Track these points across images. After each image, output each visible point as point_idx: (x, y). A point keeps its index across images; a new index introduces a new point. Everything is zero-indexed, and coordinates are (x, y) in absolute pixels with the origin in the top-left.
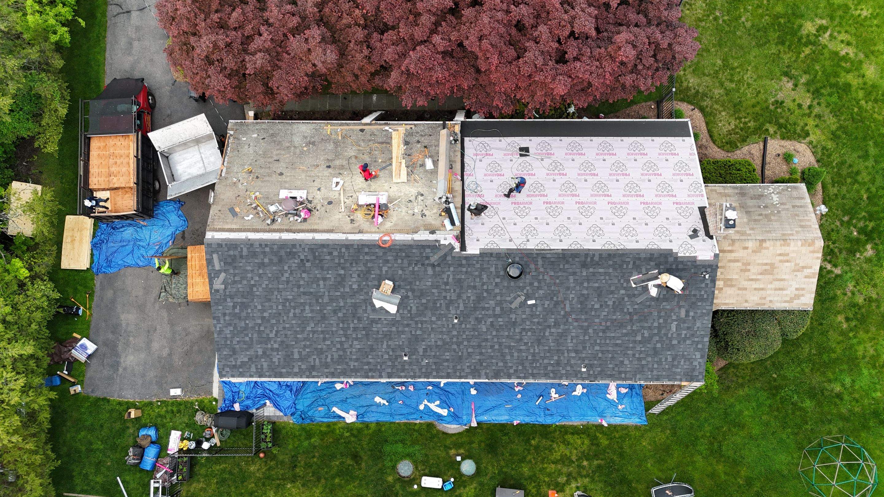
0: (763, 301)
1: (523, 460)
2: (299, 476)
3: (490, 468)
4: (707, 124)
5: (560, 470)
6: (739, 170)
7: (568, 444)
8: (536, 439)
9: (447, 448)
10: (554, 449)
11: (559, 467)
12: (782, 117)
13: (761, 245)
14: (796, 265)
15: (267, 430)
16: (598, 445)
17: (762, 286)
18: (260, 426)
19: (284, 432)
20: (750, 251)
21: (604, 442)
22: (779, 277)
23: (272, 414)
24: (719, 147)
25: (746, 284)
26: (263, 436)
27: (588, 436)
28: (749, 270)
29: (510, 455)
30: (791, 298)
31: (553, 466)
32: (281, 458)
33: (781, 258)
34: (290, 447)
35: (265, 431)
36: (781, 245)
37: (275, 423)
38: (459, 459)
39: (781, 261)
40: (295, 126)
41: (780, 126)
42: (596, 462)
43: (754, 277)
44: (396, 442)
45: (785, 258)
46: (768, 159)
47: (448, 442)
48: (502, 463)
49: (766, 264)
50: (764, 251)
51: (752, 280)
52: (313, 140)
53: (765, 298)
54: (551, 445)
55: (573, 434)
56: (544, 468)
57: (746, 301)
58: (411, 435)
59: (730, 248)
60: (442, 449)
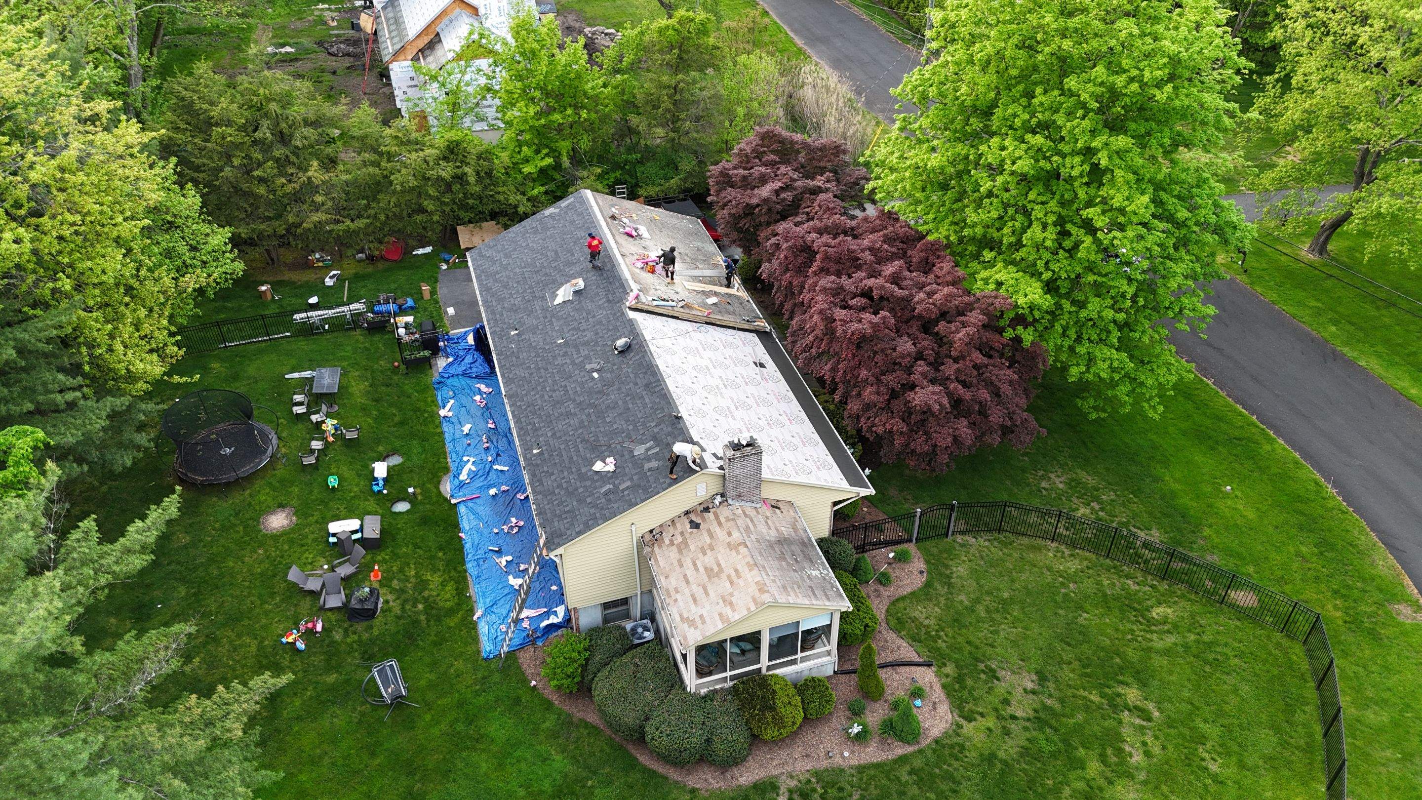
4: (913, 594)
5: (408, 581)
7: (444, 586)
8: (444, 556)
10: (435, 572)
11: (412, 580)
12: (975, 682)
14: (731, 595)
16: (447, 615)
17: (691, 579)
19: (422, 372)
20: (728, 540)
21: (452, 622)
22: (709, 587)
24: (887, 611)
25: (688, 563)
27: (457, 604)
29: (421, 536)
30: (688, 618)
31: (413, 574)
33: (733, 574)
34: (407, 382)
36: (748, 563)
37: (433, 364)
39: (729, 576)
43: (699, 564)
44: (423, 448)
45: (734, 578)
46: (902, 669)
49: (719, 565)
50: (734, 553)
51: (695, 565)
53: (677, 592)
54: (439, 570)
55: (457, 589)
57: (667, 577)
58: (433, 457)
59: (723, 520)
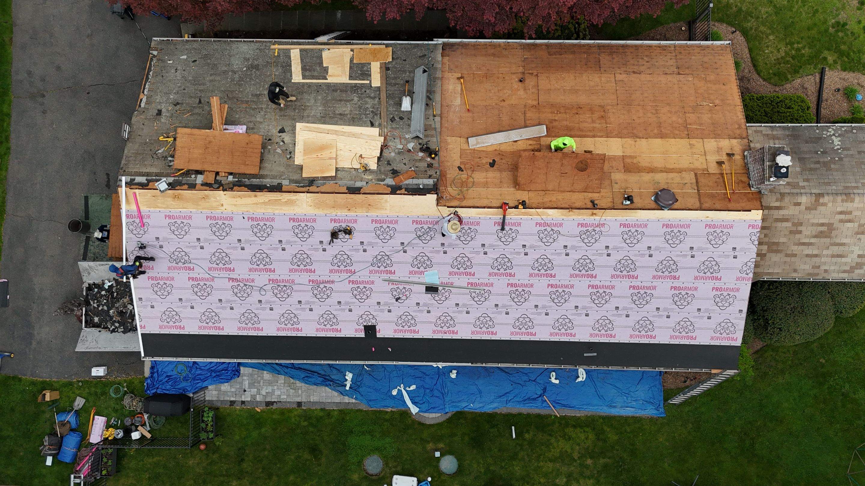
0: (816, 271)
1: (515, 457)
2: (247, 472)
3: (475, 466)
4: (750, 50)
5: (558, 470)
6: (789, 108)
7: (570, 439)
8: (531, 433)
9: (424, 441)
10: (551, 444)
11: (558, 465)
12: (844, 43)
13: (817, 201)
14: (860, 226)
15: (209, 417)
16: (605, 441)
17: (815, 252)
18: (199, 413)
19: (229, 419)
21: (613, 437)
23: (215, 399)
24: (764, 80)
26: (203, 425)
27: (594, 429)
28: (800, 232)
29: (499, 450)
30: (851, 267)
31: (551, 465)
32: (225, 450)
33: (842, 217)
34: (237, 437)
35: (206, 419)
36: (843, 201)
37: (218, 409)
38: (438, 454)
39: (841, 221)
40: (234, 46)
41: (841, 54)
42: (602, 461)
44: (363, 433)
45: (848, 217)
46: (825, 95)
47: (425, 434)
48: (490, 460)
50: (821, 208)
52: (256, 63)
54: (548, 440)
55: (575, 427)
56: (539, 467)
58: (380, 426)
59: (777, 204)
60: (417, 442)
